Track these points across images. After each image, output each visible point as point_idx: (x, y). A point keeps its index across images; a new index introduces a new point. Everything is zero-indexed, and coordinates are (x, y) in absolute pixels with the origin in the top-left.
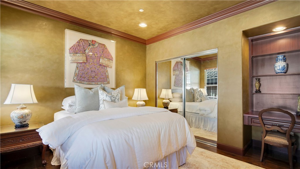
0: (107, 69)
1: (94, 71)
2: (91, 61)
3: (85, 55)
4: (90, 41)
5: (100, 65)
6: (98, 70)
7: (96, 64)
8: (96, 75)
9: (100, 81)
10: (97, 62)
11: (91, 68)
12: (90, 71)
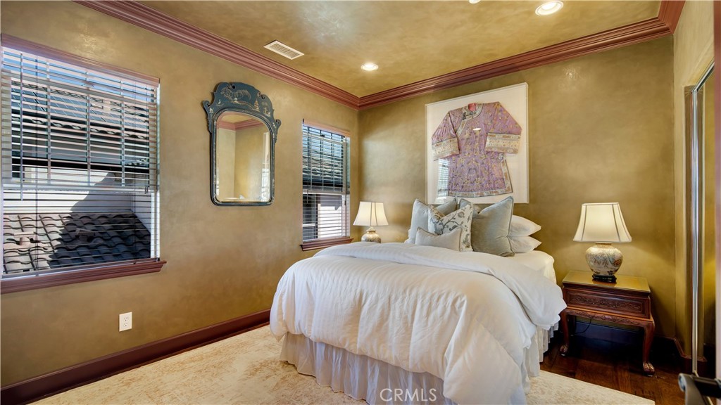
0: (505, 159)
1: (475, 169)
2: (468, 147)
3: (456, 140)
4: (465, 108)
5: (488, 152)
6: (483, 163)
7: (478, 152)
8: (478, 177)
9: (488, 189)
10: (480, 147)
11: (468, 163)
12: (466, 170)
